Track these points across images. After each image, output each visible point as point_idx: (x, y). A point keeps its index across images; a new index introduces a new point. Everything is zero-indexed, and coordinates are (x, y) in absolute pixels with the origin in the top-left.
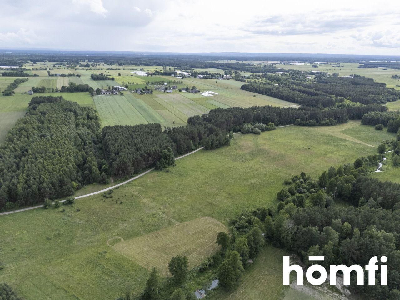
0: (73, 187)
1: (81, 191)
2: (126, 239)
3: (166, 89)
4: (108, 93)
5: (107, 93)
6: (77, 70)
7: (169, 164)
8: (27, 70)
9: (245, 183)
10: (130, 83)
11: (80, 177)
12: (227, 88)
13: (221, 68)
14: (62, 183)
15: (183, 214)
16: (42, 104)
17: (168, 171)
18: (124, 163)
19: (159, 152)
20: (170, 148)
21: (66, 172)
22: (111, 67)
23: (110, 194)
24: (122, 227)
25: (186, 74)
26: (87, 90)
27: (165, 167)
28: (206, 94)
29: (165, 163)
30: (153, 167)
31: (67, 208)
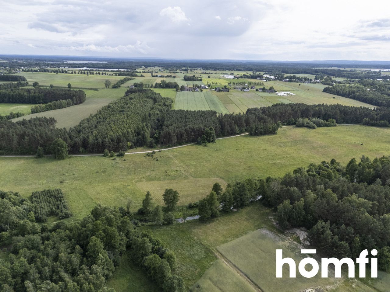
0: (127, 146)
1: (133, 150)
2: (147, 181)
3: (244, 88)
4: (191, 90)
5: (189, 90)
6: (176, 73)
7: (209, 141)
8: (138, 72)
9: (270, 162)
10: (214, 83)
11: (134, 140)
12: (308, 90)
13: (314, 73)
14: (119, 141)
15: (200, 173)
16: (133, 93)
17: (205, 146)
18: (169, 133)
19: (201, 130)
20: (213, 128)
21: (124, 134)
22: (205, 71)
23: (152, 154)
24: (149, 174)
25: (273, 77)
26: (175, 87)
27: (205, 143)
28: (281, 94)
29: (205, 139)
30: (195, 142)
31: (118, 158)
